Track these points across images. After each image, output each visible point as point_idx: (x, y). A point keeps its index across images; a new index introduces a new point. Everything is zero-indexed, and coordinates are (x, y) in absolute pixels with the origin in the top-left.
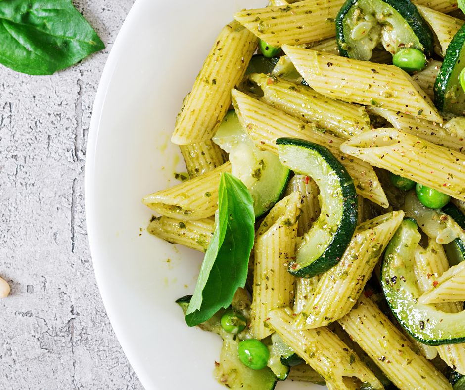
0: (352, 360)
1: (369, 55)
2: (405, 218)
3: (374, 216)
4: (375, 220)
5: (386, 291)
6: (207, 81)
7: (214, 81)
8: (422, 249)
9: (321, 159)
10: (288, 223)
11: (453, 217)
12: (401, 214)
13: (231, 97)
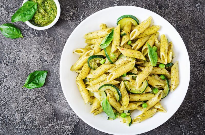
1: (97, 66)
2: (124, 81)
3: (120, 85)
8: (130, 83)
10: (111, 98)
13: (87, 89)
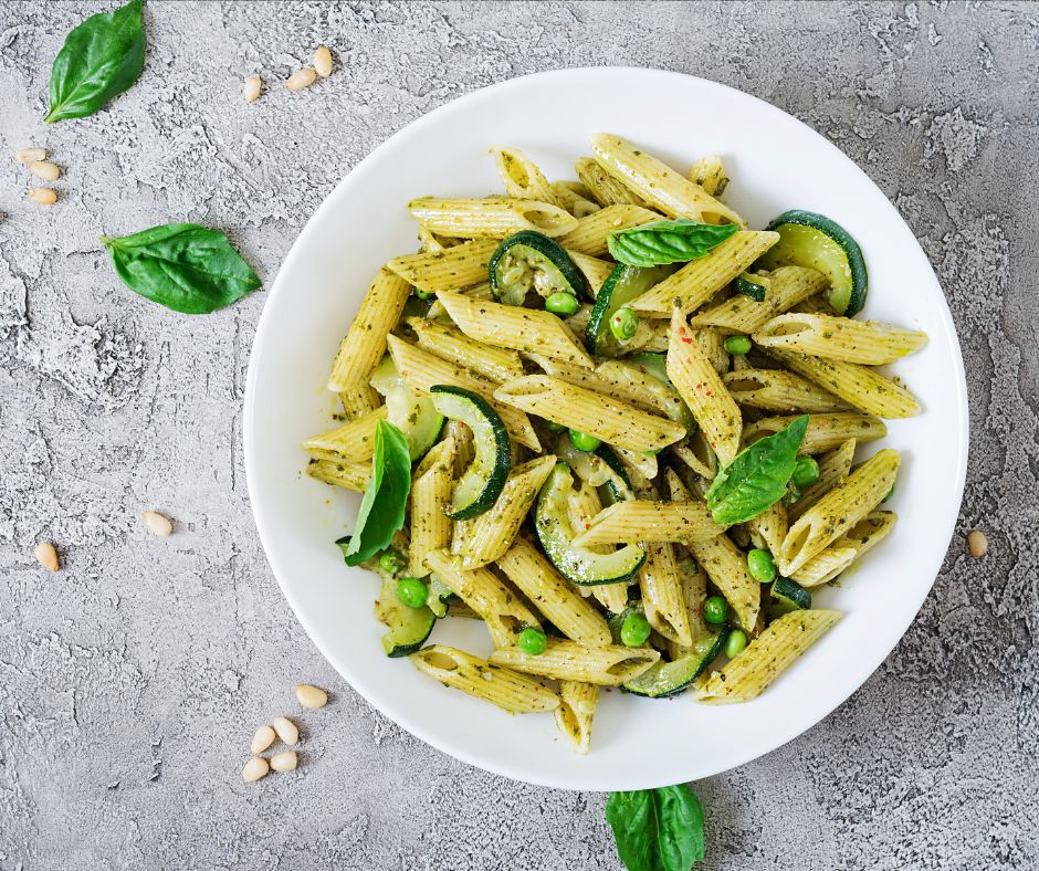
0: (509, 599)
1: (522, 299)
2: (558, 462)
3: (527, 460)
4: (529, 464)
5: (541, 533)
6: (363, 327)
7: (370, 327)
8: (574, 492)
9: (474, 406)
10: (443, 469)
11: (605, 460)
12: (554, 458)
13: (387, 342)
